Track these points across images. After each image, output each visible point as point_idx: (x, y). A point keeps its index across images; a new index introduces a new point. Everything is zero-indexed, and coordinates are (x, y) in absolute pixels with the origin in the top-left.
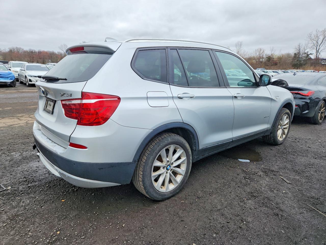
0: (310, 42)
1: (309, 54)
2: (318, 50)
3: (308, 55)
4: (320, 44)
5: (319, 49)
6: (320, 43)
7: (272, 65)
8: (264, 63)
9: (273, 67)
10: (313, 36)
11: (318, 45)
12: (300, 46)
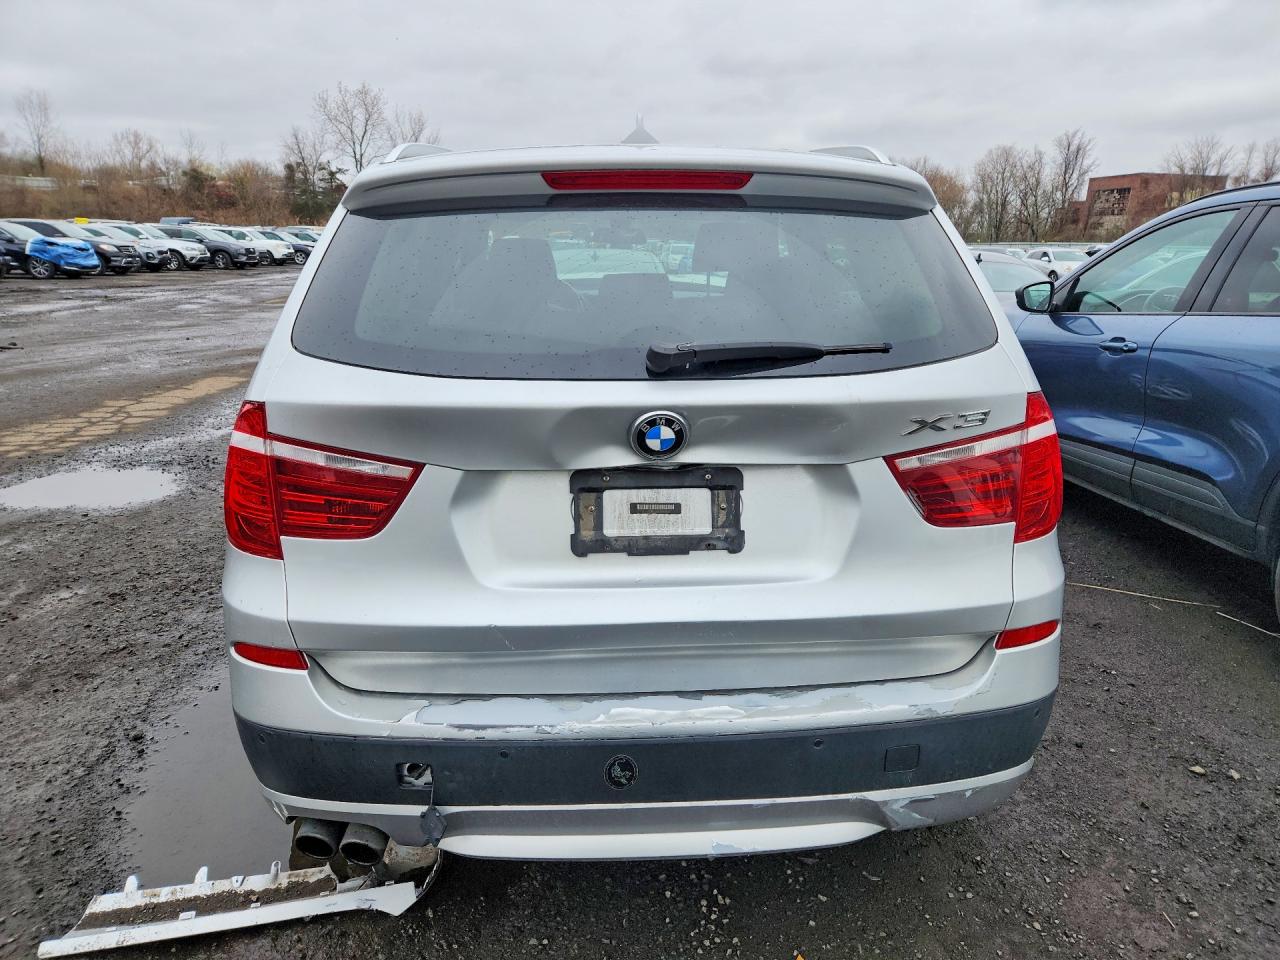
0: (329, 126)
1: (334, 169)
2: (358, 157)
3: (332, 174)
4: (360, 138)
5: (362, 155)
6: (359, 132)
7: (216, 207)
8: (182, 195)
9: (221, 212)
10: (332, 105)
11: (357, 142)
12: (300, 137)
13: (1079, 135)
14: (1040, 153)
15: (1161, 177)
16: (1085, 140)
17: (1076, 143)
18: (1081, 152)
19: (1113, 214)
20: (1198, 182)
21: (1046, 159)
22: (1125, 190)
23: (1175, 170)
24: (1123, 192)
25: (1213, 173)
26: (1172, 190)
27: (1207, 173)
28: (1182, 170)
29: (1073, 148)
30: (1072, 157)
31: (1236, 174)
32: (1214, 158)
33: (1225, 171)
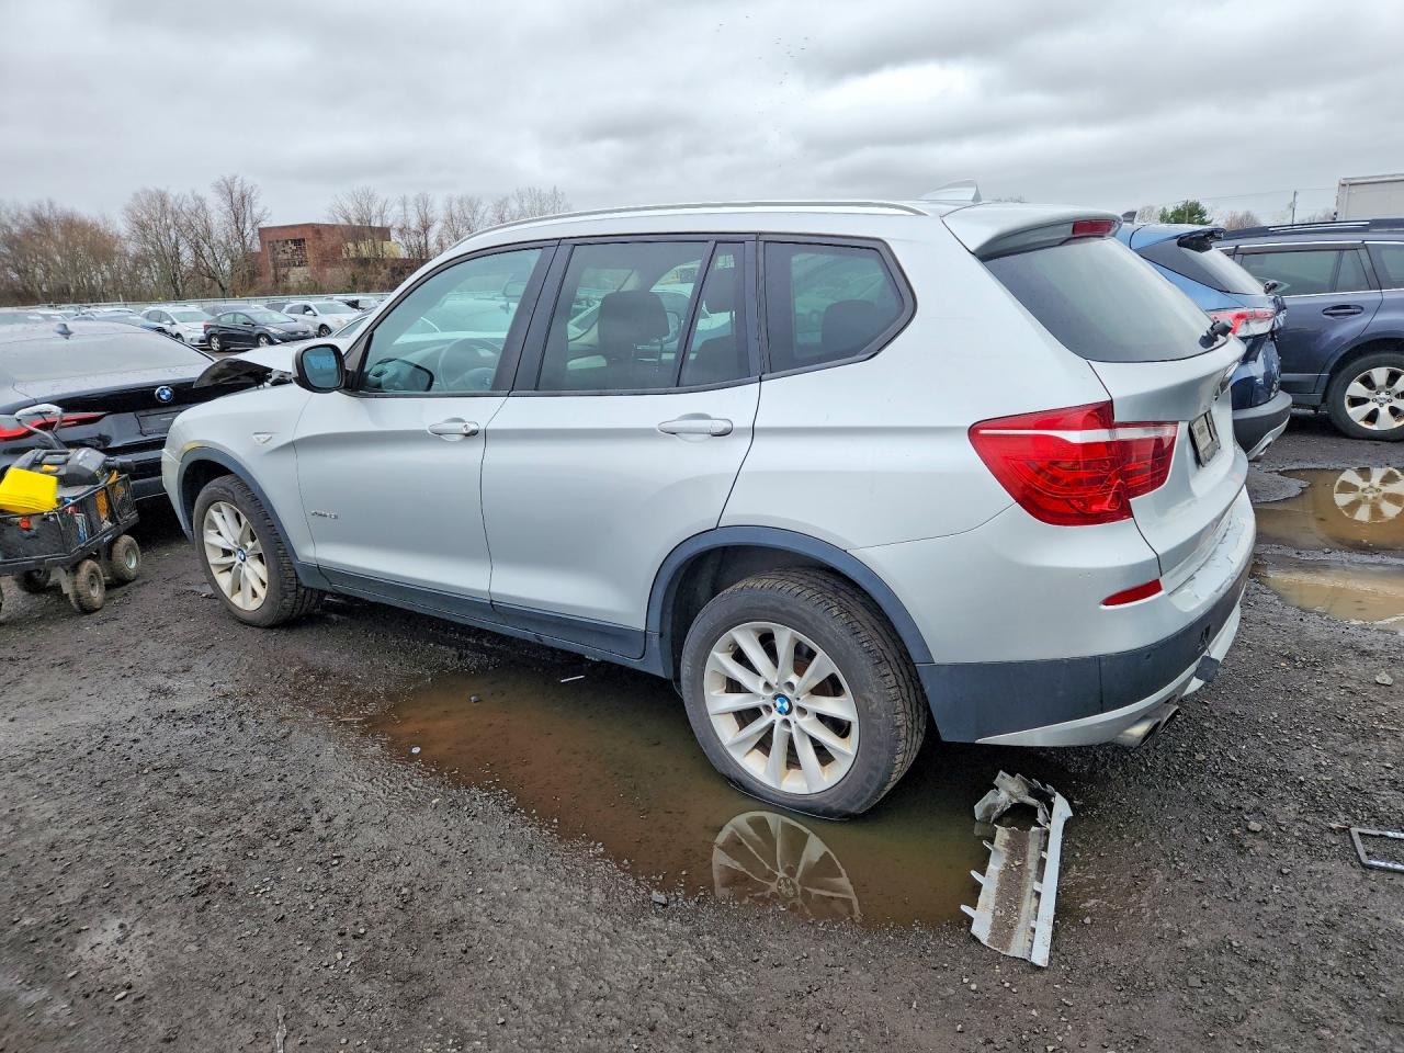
13: (238, 181)
14: (200, 199)
15: (332, 227)
16: (247, 186)
17: (237, 188)
18: (246, 200)
19: (295, 265)
20: (368, 233)
21: (210, 205)
22: (299, 240)
23: (342, 221)
24: (298, 242)
25: (378, 225)
26: (346, 241)
27: (372, 225)
28: (349, 221)
29: (236, 195)
30: (239, 206)
31: (399, 225)
32: (374, 210)
33: (388, 223)
